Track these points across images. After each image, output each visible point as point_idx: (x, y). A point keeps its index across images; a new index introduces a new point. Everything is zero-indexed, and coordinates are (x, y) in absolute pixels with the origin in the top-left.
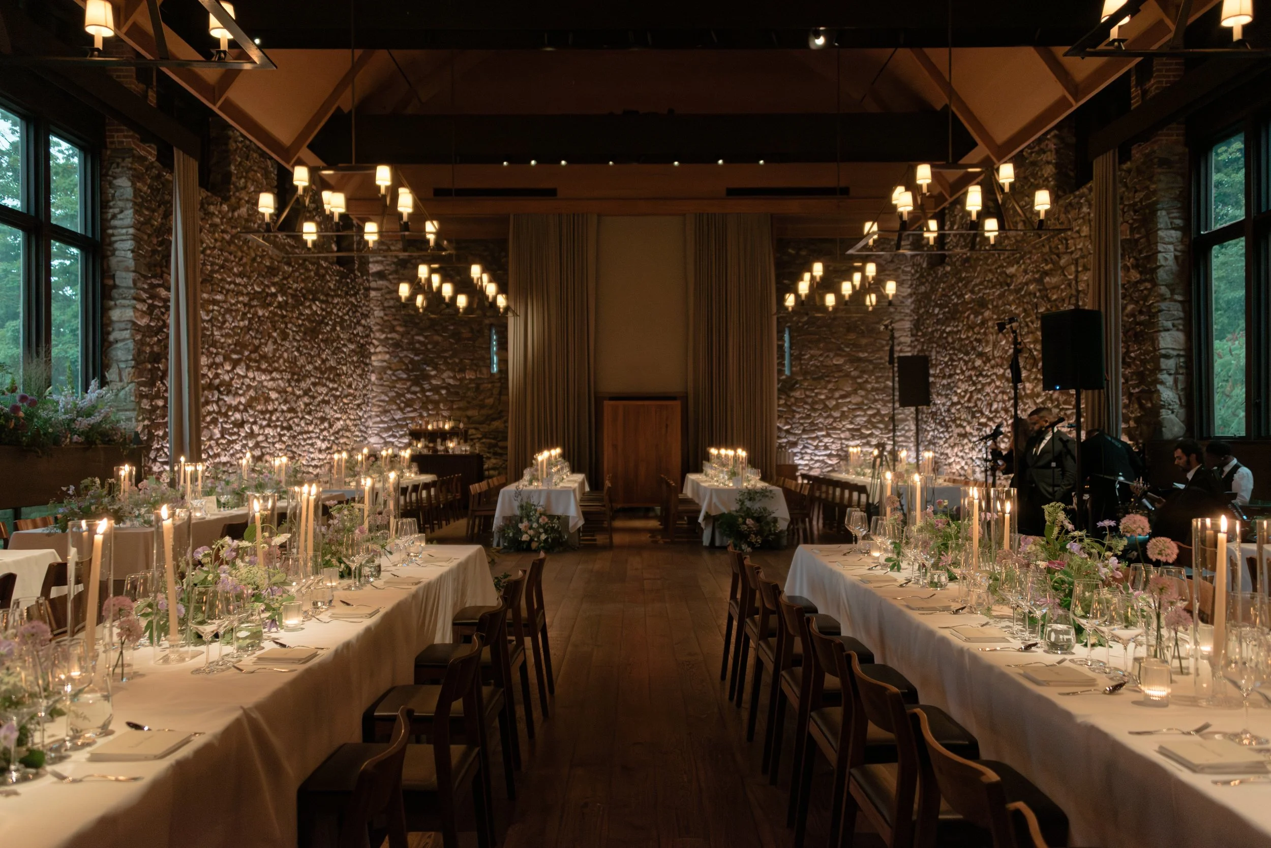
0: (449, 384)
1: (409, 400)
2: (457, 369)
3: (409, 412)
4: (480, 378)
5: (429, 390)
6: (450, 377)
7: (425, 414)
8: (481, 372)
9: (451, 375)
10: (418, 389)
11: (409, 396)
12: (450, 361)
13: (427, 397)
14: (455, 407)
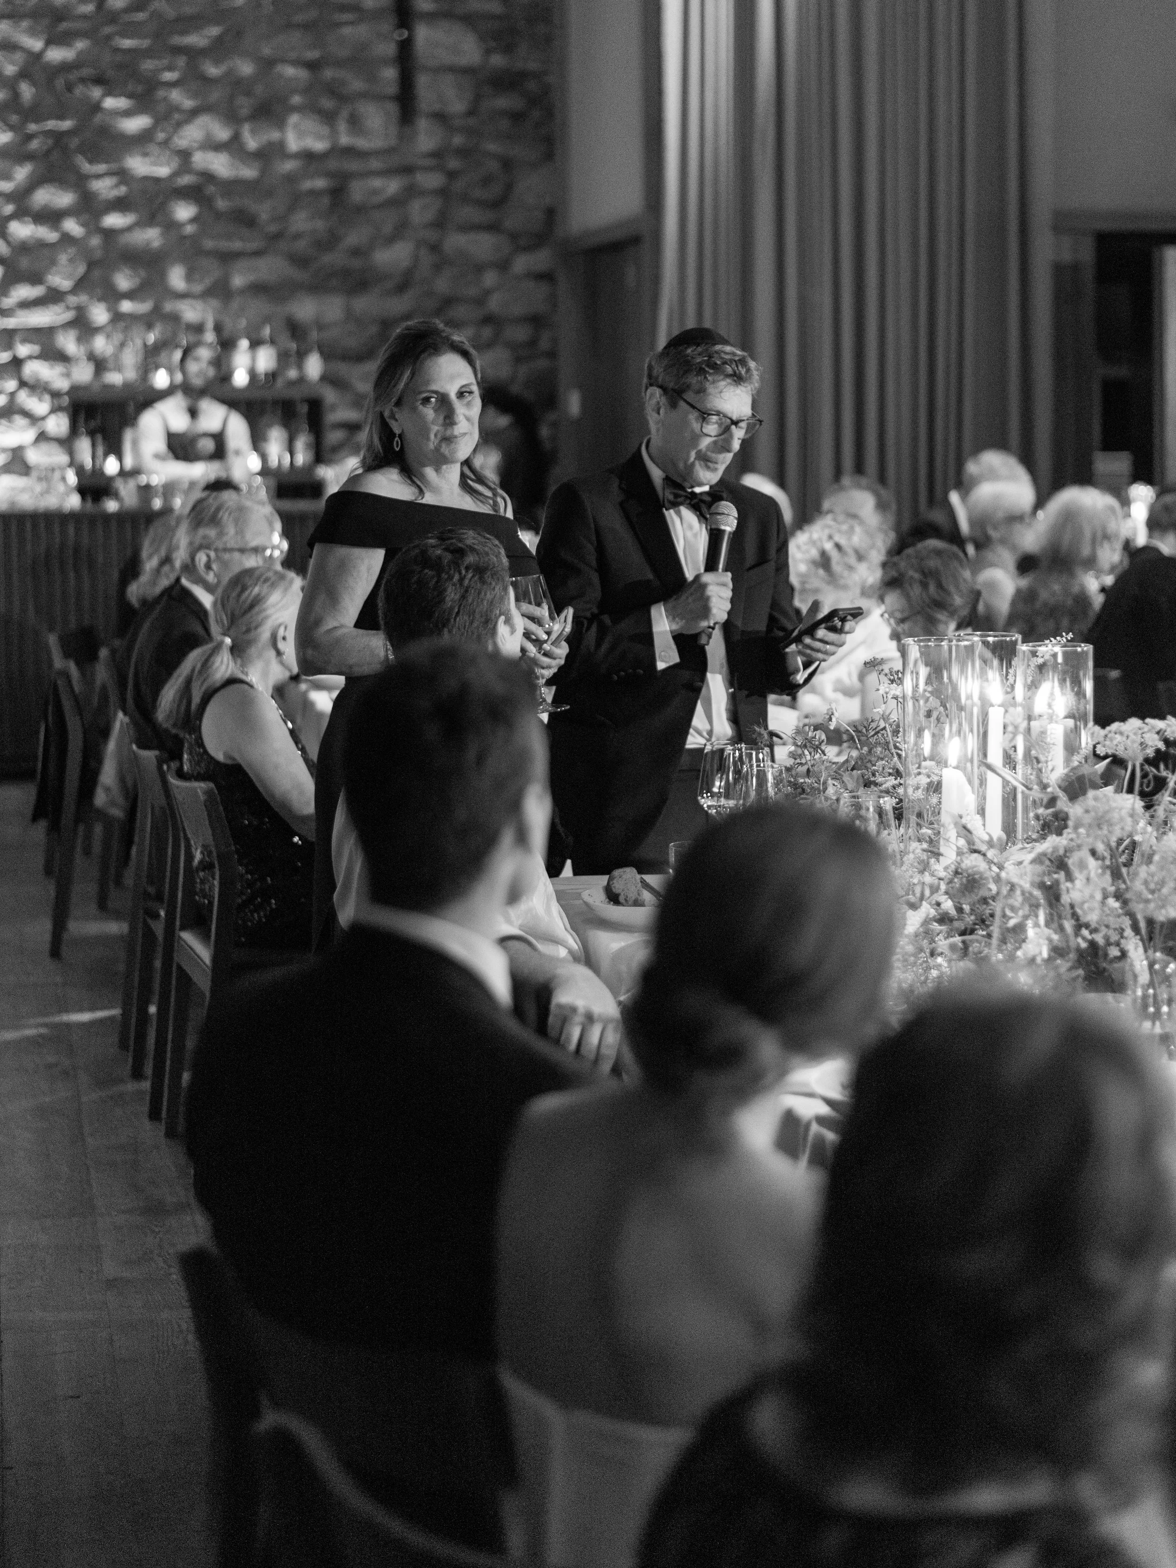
0: (208, 177)
1: (24, 248)
2: (244, 105)
3: (26, 305)
4: (350, 152)
5: (120, 205)
6: (213, 146)
7: (100, 314)
8: (355, 122)
9: (223, 134)
10: (64, 199)
11: (21, 230)
12: (213, 70)
13: (110, 234)
14: (238, 281)
